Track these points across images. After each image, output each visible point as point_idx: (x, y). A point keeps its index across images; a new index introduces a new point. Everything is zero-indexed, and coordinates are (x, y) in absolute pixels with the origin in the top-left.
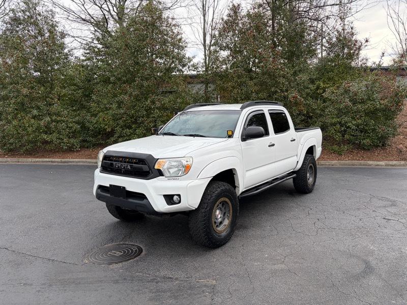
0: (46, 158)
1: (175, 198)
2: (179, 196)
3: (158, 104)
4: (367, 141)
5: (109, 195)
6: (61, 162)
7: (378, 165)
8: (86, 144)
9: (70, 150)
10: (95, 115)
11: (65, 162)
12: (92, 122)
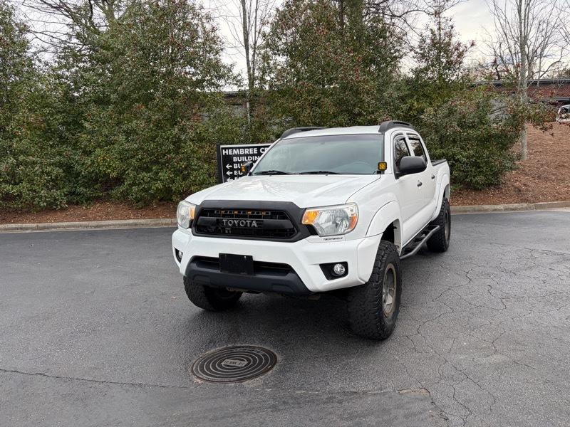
0: (10, 222)
1: (338, 268)
2: (345, 264)
3: (191, 134)
5: (218, 272)
6: (38, 228)
8: (76, 199)
9: (51, 208)
10: (87, 153)
11: (44, 228)
12: (84, 164)
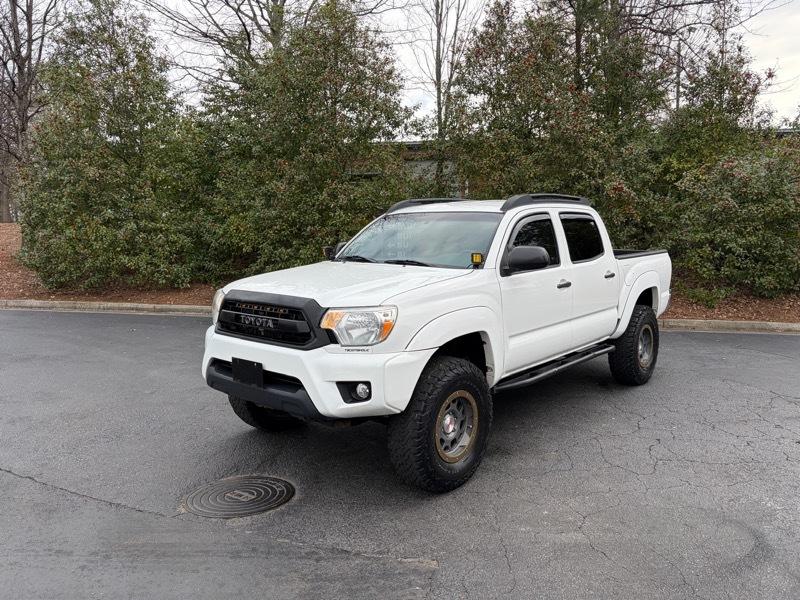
0: (126, 301)
1: (361, 388)
2: (368, 384)
3: (342, 200)
4: (768, 281)
5: (231, 379)
6: (155, 310)
7: (789, 330)
8: (202, 275)
9: (172, 287)
10: (223, 221)
11: (161, 310)
12: (216, 233)
